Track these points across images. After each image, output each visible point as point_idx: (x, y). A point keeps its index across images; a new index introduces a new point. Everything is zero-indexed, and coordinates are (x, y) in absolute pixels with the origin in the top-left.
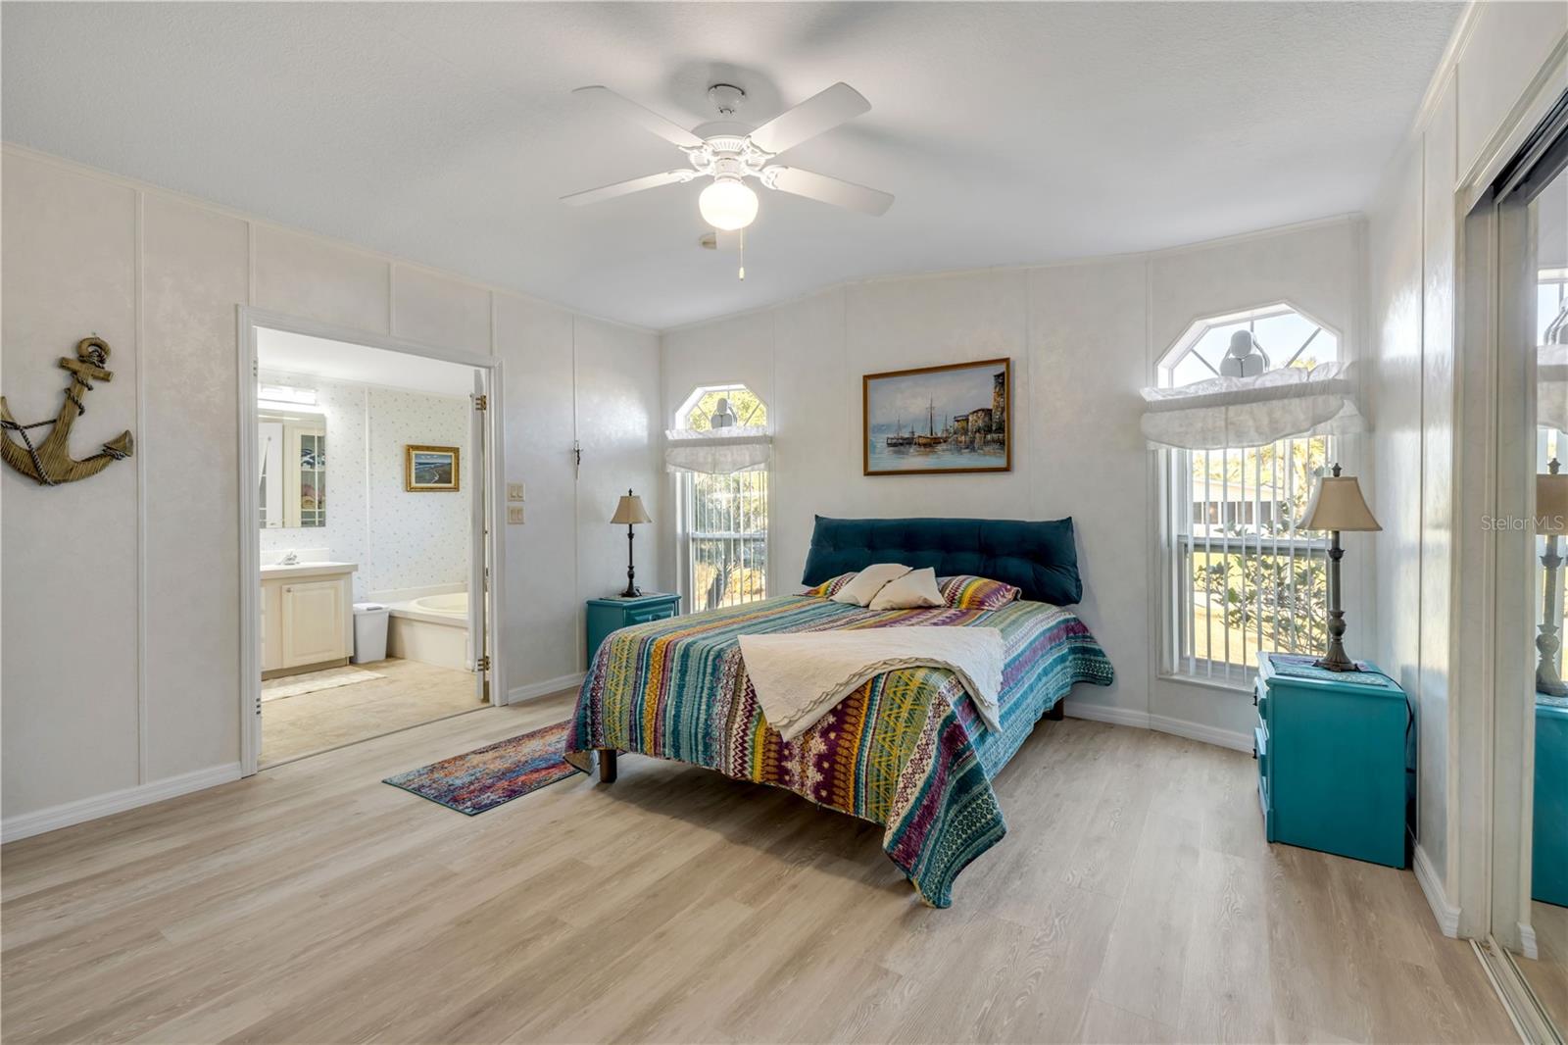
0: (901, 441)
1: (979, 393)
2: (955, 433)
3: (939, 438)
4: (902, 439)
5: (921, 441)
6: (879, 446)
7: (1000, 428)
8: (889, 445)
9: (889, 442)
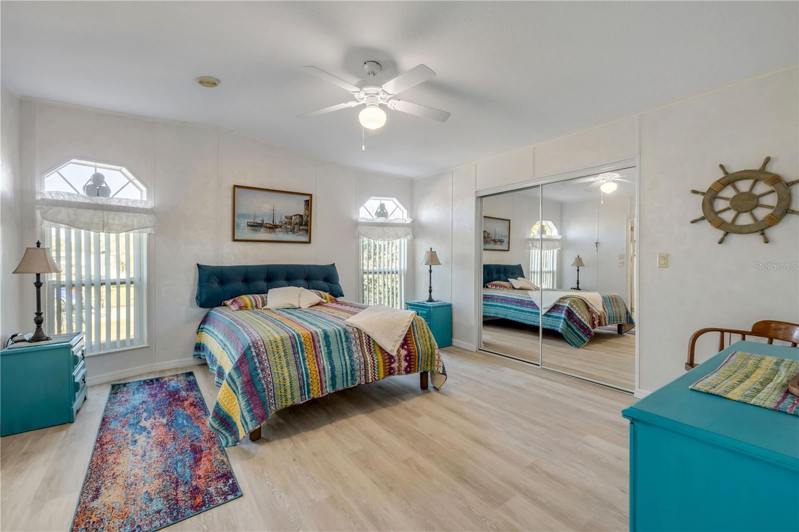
0: (256, 224)
1: (296, 207)
2: (286, 224)
3: (277, 225)
4: (256, 223)
5: (268, 225)
6: (242, 225)
7: (306, 224)
8: (249, 226)
9: (249, 224)
